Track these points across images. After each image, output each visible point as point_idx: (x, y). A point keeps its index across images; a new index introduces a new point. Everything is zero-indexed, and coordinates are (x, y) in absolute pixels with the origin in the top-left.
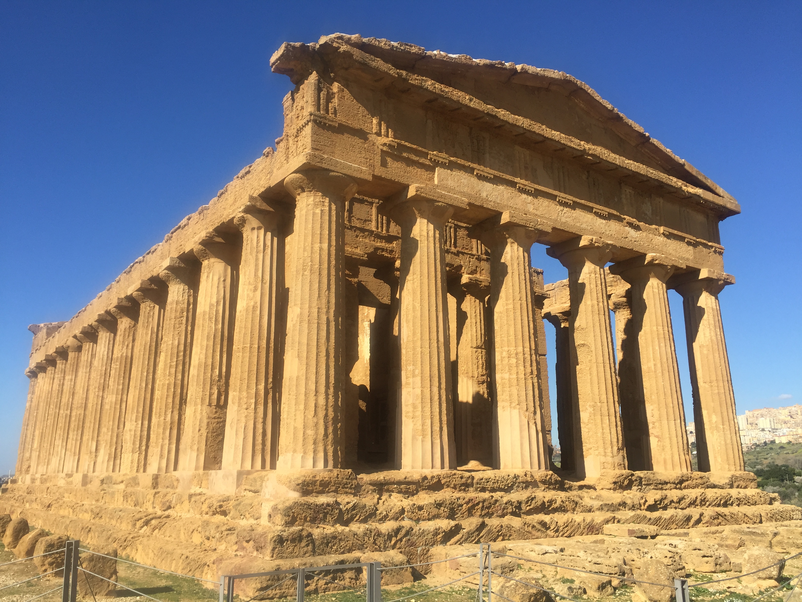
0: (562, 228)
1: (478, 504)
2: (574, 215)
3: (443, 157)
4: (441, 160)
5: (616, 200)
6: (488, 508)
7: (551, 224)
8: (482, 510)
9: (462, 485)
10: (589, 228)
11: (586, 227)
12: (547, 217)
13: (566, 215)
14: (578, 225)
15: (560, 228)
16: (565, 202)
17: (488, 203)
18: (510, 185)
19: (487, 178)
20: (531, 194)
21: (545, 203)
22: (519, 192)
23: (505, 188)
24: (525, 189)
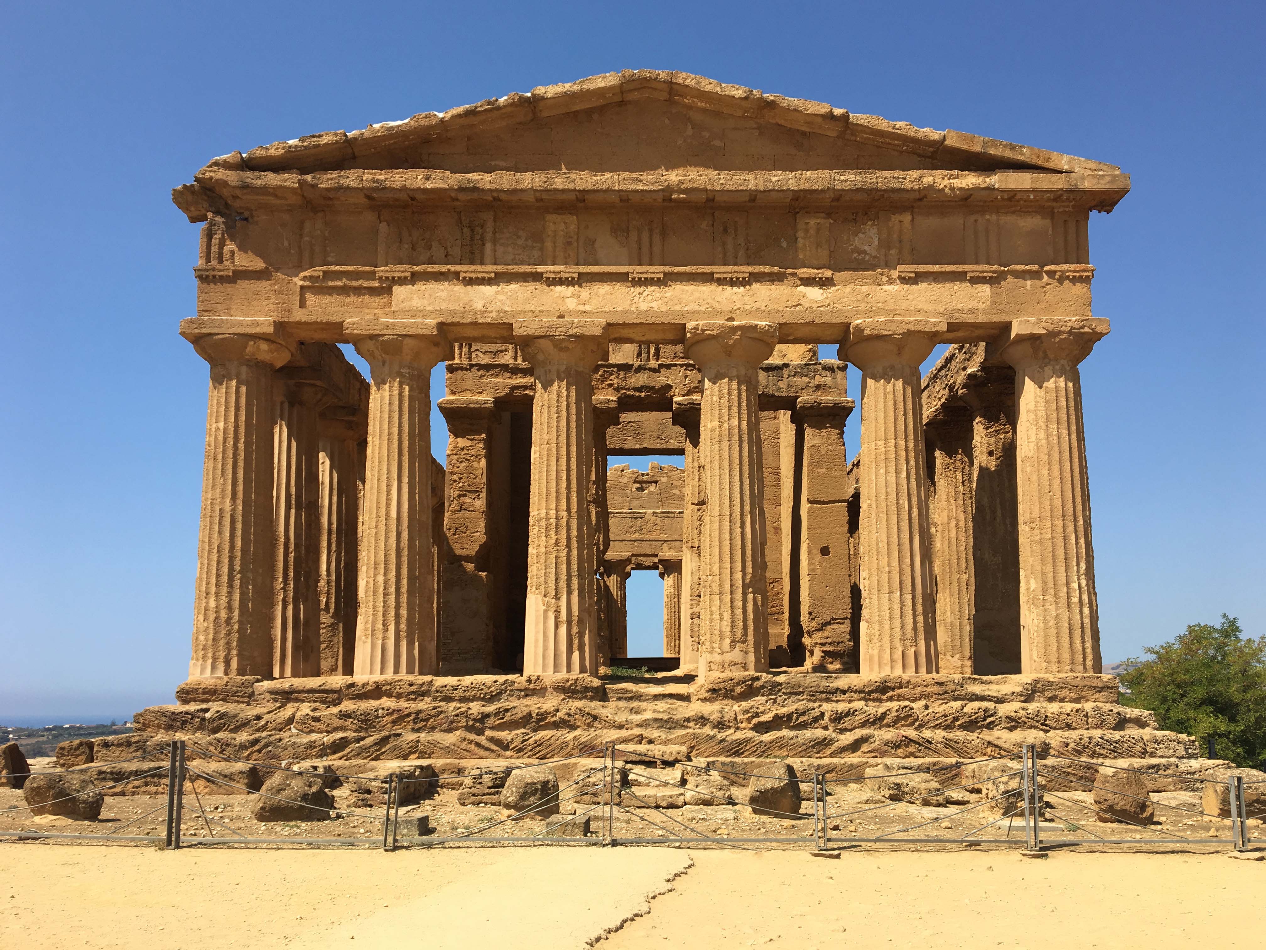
0: (639, 321)
1: (409, 715)
2: (668, 295)
3: (402, 270)
4: (397, 275)
5: (784, 244)
6: (427, 720)
7: (602, 321)
8: (416, 723)
9: (410, 693)
10: (703, 308)
11: (697, 308)
12: (607, 310)
13: (650, 297)
14: (677, 308)
15: (635, 321)
16: (646, 279)
17: (486, 315)
18: (530, 279)
19: (484, 279)
20: (574, 282)
21: (603, 290)
22: (550, 285)
23: (520, 286)
24: (561, 279)
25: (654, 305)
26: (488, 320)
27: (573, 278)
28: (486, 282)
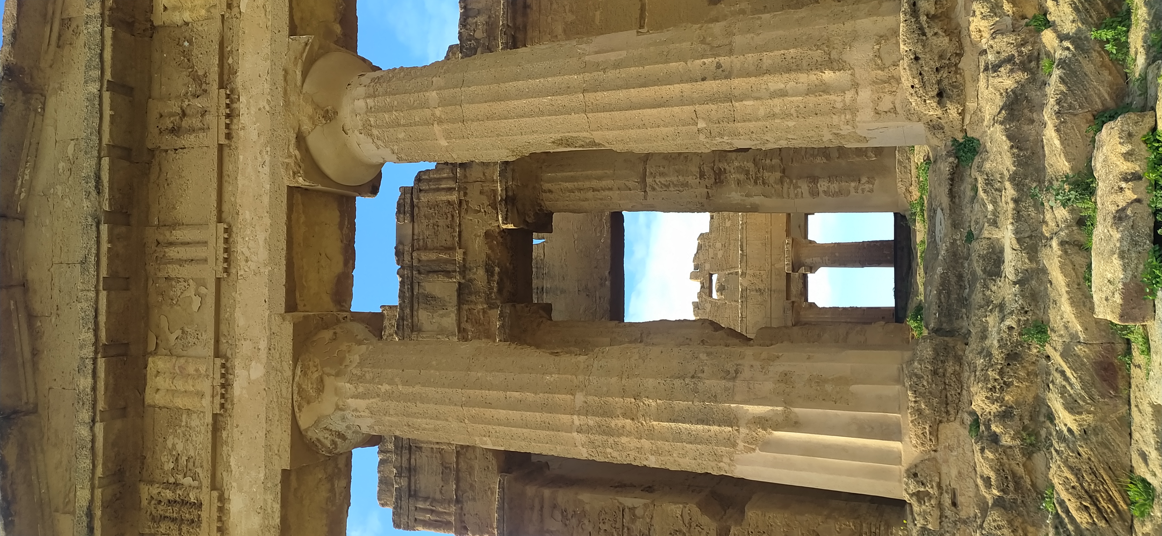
10: (267, 158)
11: (267, 169)
12: (267, 313)
13: (252, 244)
14: (266, 200)
15: (284, 268)
16: (226, 250)
17: (269, 511)
18: (224, 434)
19: (221, 509)
20: (228, 365)
21: (240, 320)
22: (233, 404)
23: (232, 451)
24: (223, 386)
25: (262, 237)
26: (277, 506)
27: (223, 366)
28: (227, 506)
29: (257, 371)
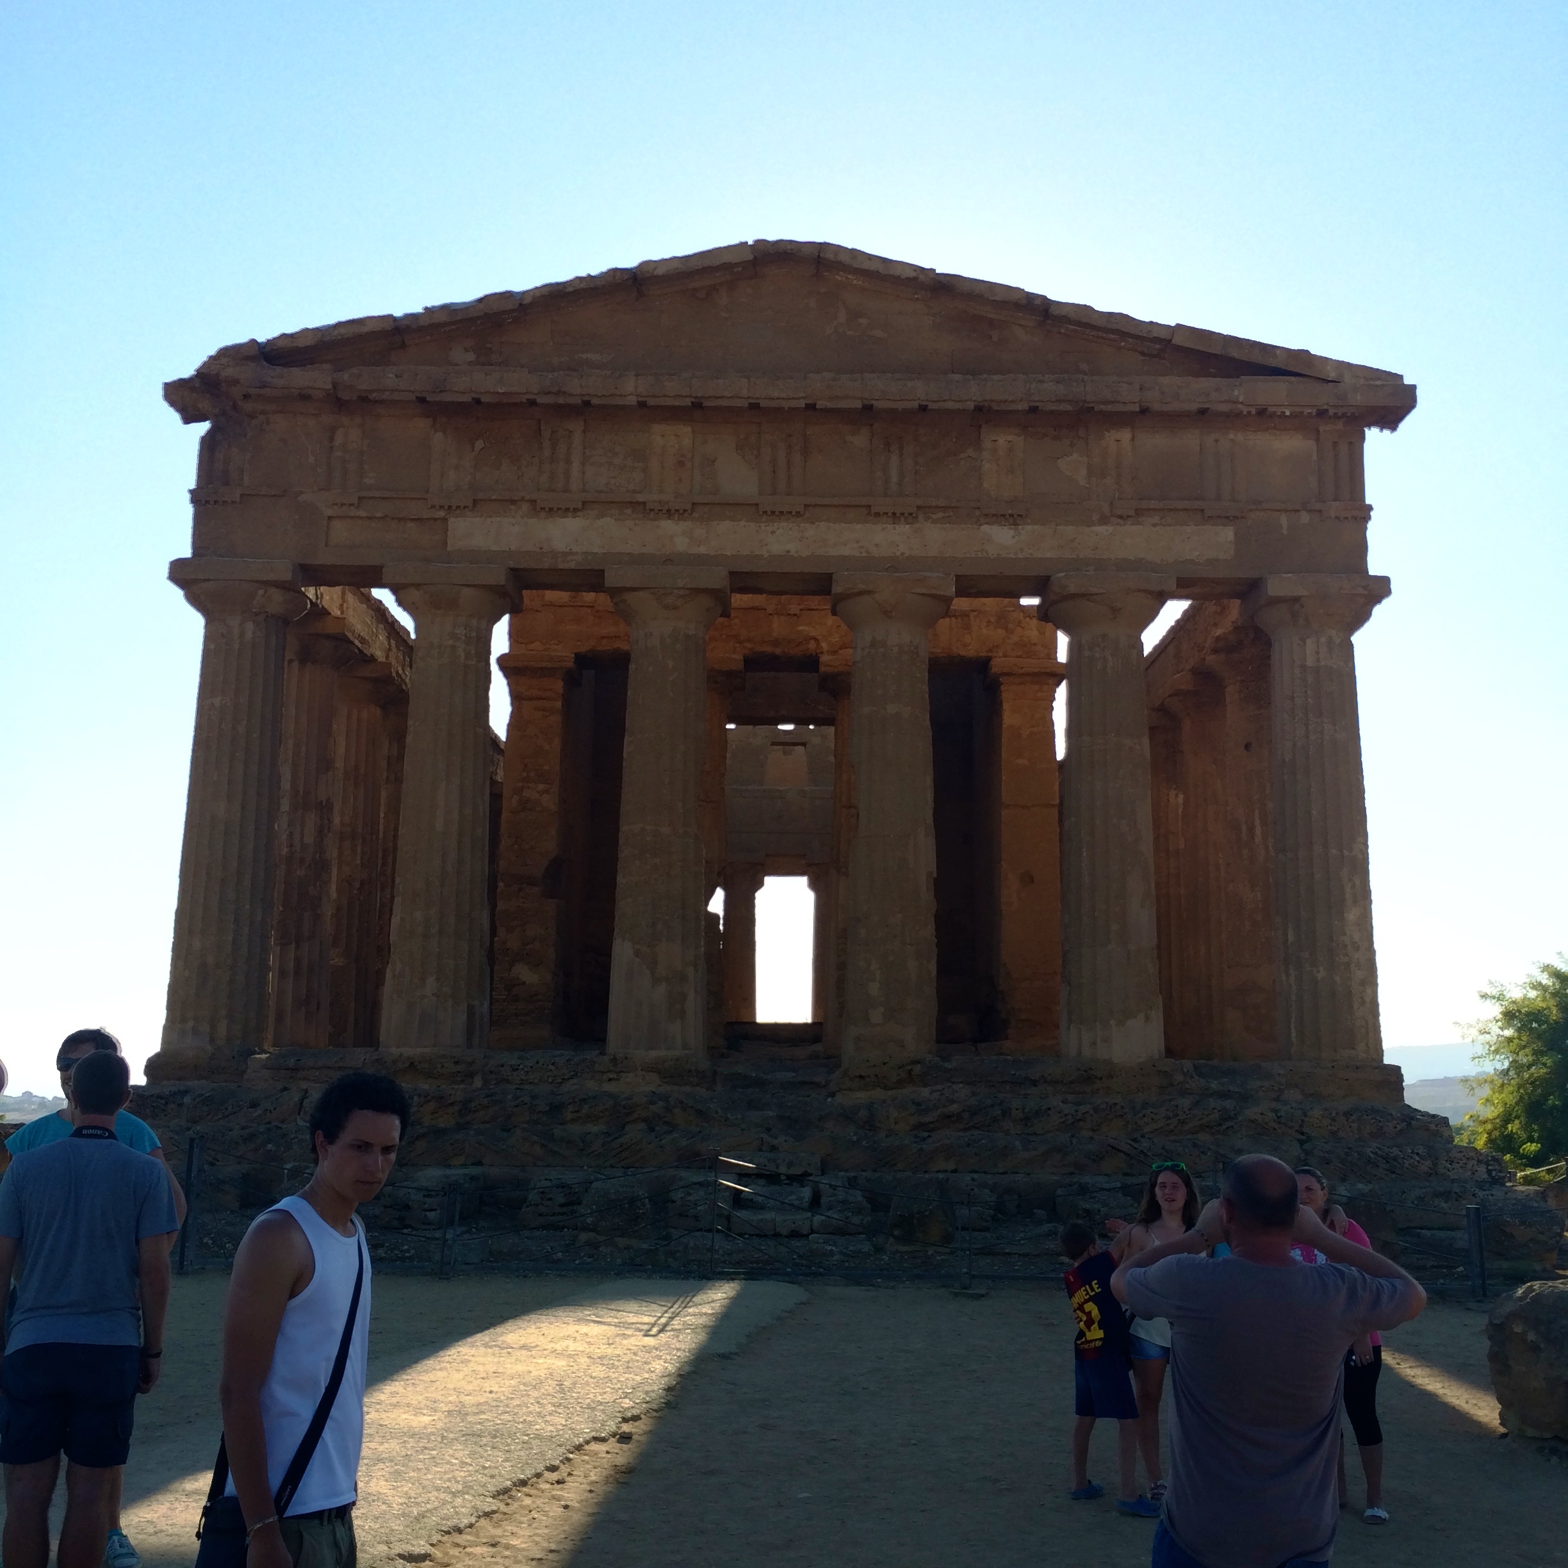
2: (809, 534)
3: (459, 496)
4: (455, 503)
9: (455, 1074)
10: (856, 553)
11: (848, 552)
12: (730, 554)
13: (786, 537)
14: (822, 551)
15: (765, 569)
16: (782, 513)
17: (568, 558)
18: (629, 511)
19: (567, 510)
20: (686, 515)
21: (724, 526)
22: (654, 520)
23: (615, 520)
24: (669, 511)
25: (792, 547)
26: (572, 565)
27: (685, 511)
28: (570, 514)
29: (681, 544)
